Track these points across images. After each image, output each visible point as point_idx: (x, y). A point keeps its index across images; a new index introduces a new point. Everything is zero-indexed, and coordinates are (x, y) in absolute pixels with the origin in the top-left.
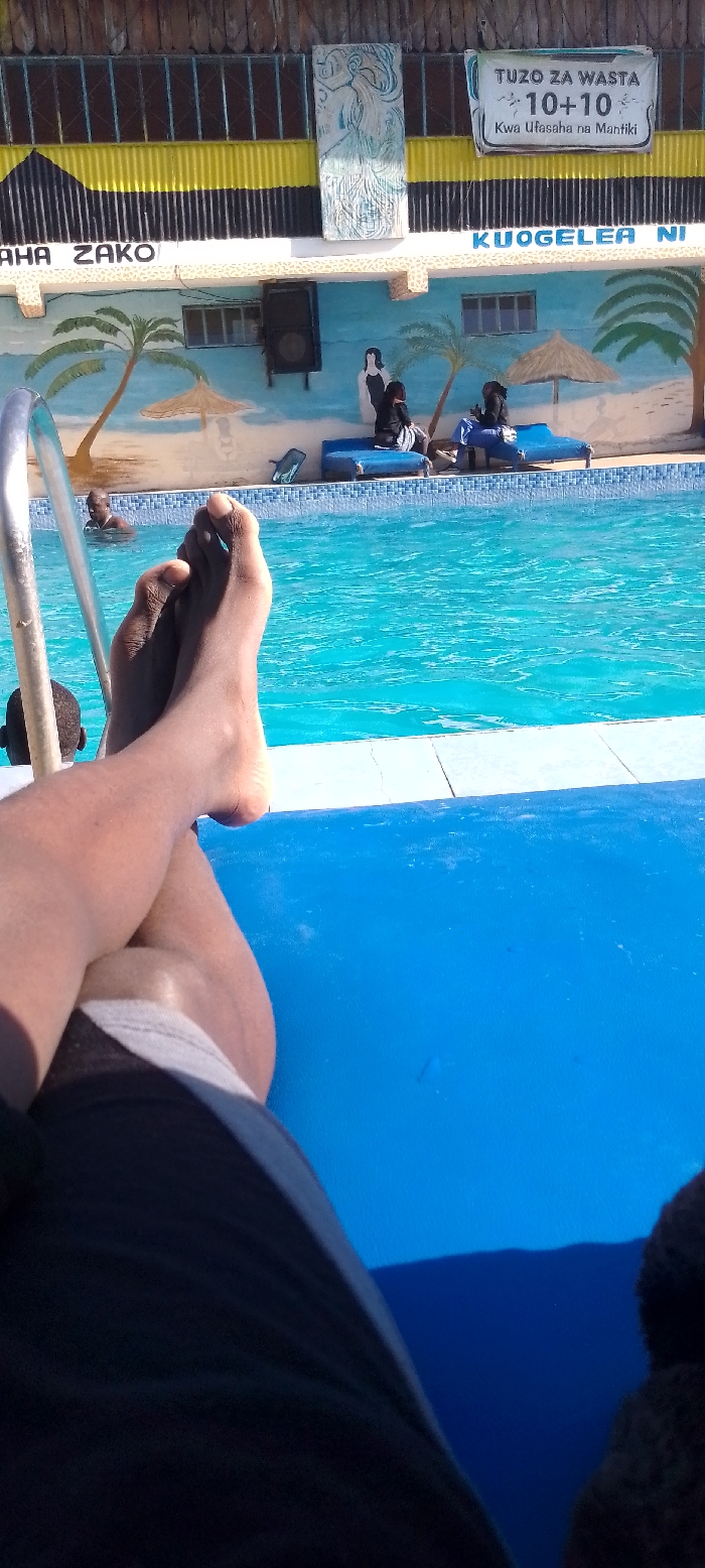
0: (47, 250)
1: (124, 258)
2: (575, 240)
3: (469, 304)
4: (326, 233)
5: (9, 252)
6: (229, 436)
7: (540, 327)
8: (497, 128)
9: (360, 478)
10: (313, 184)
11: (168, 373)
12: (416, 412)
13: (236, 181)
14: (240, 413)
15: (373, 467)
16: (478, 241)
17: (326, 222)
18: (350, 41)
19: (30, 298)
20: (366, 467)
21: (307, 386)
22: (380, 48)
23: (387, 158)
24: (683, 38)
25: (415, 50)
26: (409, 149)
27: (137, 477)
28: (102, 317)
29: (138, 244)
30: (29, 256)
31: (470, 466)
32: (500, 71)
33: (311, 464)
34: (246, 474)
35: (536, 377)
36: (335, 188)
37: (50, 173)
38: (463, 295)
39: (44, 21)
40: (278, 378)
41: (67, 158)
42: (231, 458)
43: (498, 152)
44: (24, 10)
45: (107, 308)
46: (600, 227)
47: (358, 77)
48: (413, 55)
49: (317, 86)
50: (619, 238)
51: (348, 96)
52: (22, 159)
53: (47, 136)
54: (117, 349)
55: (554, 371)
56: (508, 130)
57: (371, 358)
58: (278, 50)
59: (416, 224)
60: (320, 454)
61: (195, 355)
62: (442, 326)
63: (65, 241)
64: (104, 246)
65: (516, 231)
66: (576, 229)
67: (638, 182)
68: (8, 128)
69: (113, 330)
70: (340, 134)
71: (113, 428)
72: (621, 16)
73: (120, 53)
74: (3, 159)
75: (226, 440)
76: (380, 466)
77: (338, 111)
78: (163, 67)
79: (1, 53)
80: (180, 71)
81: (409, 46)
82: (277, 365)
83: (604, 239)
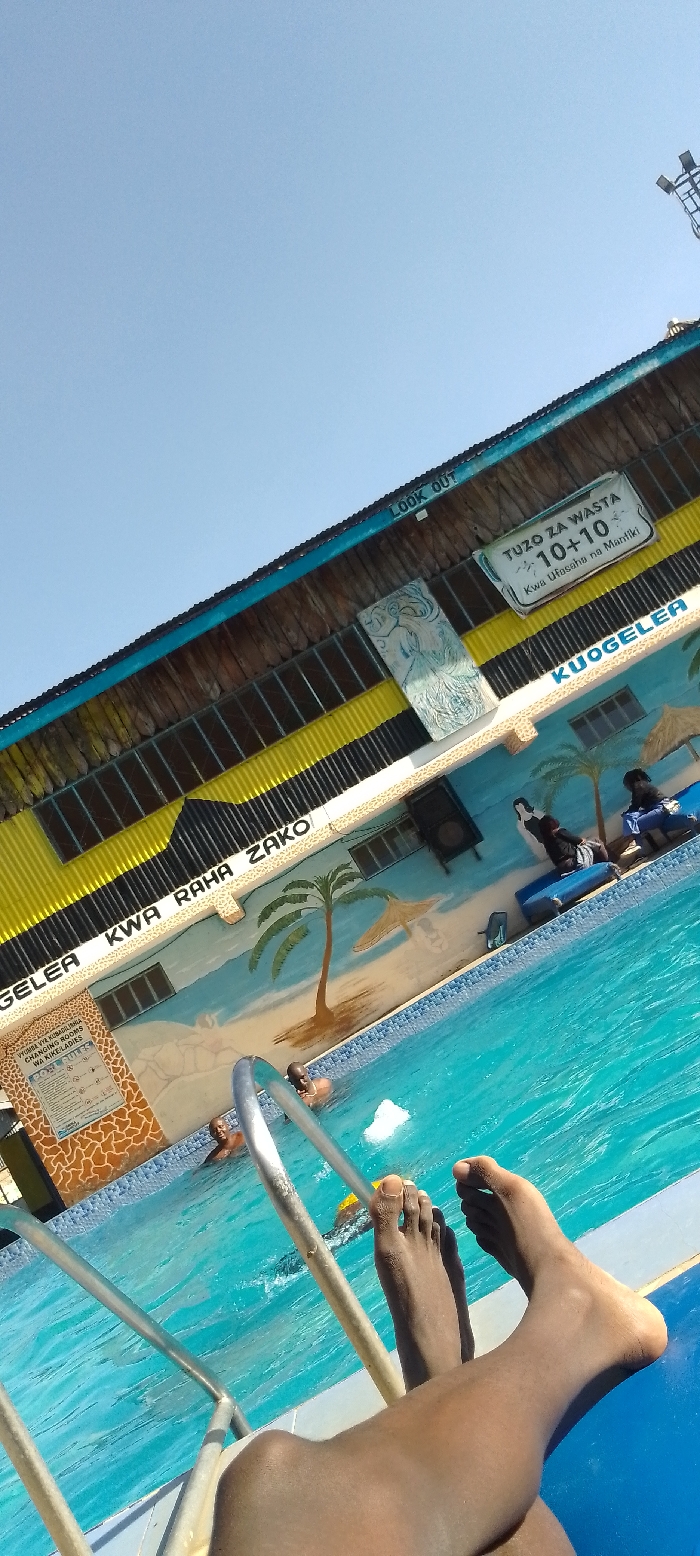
0: (226, 866)
1: (287, 840)
2: (637, 633)
3: (578, 724)
4: (434, 737)
5: (198, 883)
6: (433, 930)
7: (648, 710)
8: (527, 591)
9: (563, 909)
10: (406, 707)
11: (361, 907)
13: (345, 737)
14: (434, 908)
15: (570, 893)
16: (558, 678)
17: (430, 729)
18: (383, 596)
19: (229, 908)
20: (562, 898)
21: (478, 857)
22: (407, 588)
23: (454, 659)
24: (636, 450)
25: (434, 575)
26: (468, 646)
27: (375, 1005)
28: (289, 893)
29: (293, 824)
30: (215, 878)
31: (653, 848)
32: (507, 553)
33: (515, 919)
34: (464, 955)
35: (668, 749)
36: (425, 702)
37: (206, 810)
38: (569, 721)
39: (156, 707)
40: (450, 864)
41: (213, 791)
42: (445, 948)
43: (537, 607)
44: (139, 708)
45: (292, 883)
46: (652, 613)
47: (401, 617)
48: (434, 579)
49: (374, 640)
50: (673, 612)
51: (401, 633)
52: (180, 810)
53: (192, 783)
54: (311, 911)
55: (681, 736)
56: (536, 587)
57: (520, 807)
58: (332, 632)
59: (501, 692)
60: (517, 906)
61: (378, 881)
62: (565, 752)
63: (237, 851)
64: (269, 839)
65: (584, 654)
66: (633, 625)
67: (663, 565)
68: (161, 793)
69: (303, 898)
70: (408, 662)
71: (336, 975)
72: (577, 463)
73: (220, 697)
74: (166, 818)
75: (434, 936)
76: (574, 890)
77: (399, 648)
78: (255, 690)
79: (134, 745)
80: (269, 686)
81: (428, 575)
82: (446, 855)
83: (661, 620)
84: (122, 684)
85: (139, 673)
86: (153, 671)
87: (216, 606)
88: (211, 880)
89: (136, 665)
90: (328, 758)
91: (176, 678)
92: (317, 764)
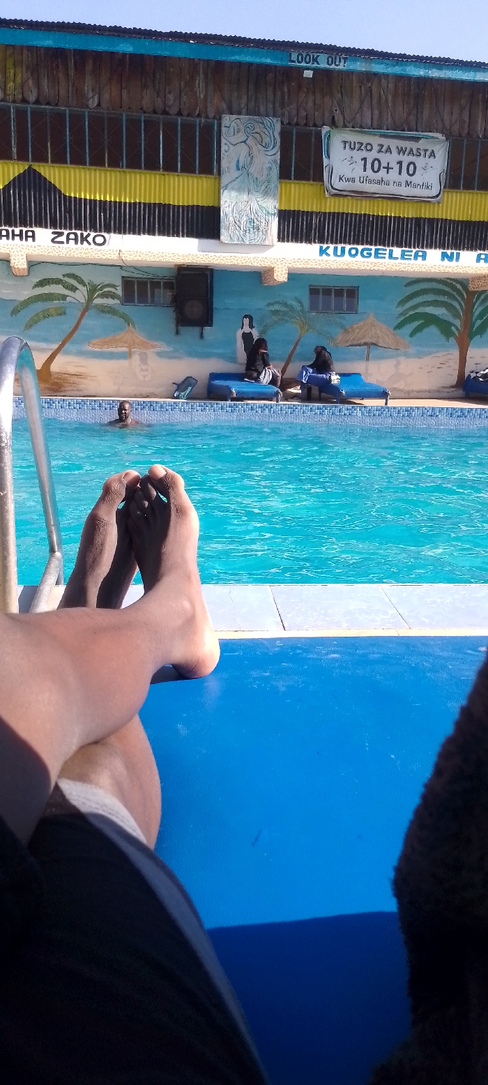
0: (33, 232)
1: (85, 242)
2: (387, 256)
3: (314, 291)
4: (222, 238)
5: (7, 231)
6: (146, 364)
7: (360, 310)
8: (341, 179)
9: (233, 399)
10: (216, 205)
11: (108, 320)
12: (274, 359)
13: (164, 197)
14: (155, 350)
15: (243, 393)
16: (322, 252)
17: (223, 231)
18: (248, 114)
19: (19, 263)
20: (238, 393)
21: (202, 336)
22: (267, 121)
23: (266, 193)
24: (466, 131)
25: (289, 124)
26: (281, 190)
27: (81, 387)
28: (66, 279)
29: (96, 234)
30: (21, 235)
31: (307, 397)
32: (345, 142)
33: (200, 387)
34: (156, 391)
35: (355, 343)
36: (230, 209)
37: (40, 183)
38: (310, 285)
39: (45, 83)
40: (182, 329)
41: (54, 174)
42: (147, 379)
43: (339, 195)
44: (32, 75)
45: (71, 274)
46: (404, 249)
47: (250, 138)
48: (288, 126)
49: (223, 141)
50: (416, 257)
51: (243, 150)
52: (22, 171)
53: (40, 158)
54: (74, 301)
55: (368, 340)
56: (348, 180)
57: (246, 321)
58: (199, 115)
59: (282, 237)
60: (207, 382)
61: (128, 310)
62: (294, 303)
63: (46, 227)
64: (72, 233)
65: (348, 247)
66: (388, 249)
67: (431, 221)
68: (14, 150)
69: (74, 289)
70: (237, 173)
71: (68, 353)
72: (426, 113)
73: (94, 108)
74: (9, 171)
75: (144, 367)
76: (247, 393)
77: (237, 160)
78: (122, 119)
79: (14, 101)
80: (133, 123)
81: (286, 121)
82: (183, 320)
83: (406, 257)
84: (30, 48)
85: (48, 49)
86: (57, 54)
87: (130, 37)
88: (17, 235)
89: (47, 41)
90: (145, 204)
91: (72, 72)
92: (135, 203)
